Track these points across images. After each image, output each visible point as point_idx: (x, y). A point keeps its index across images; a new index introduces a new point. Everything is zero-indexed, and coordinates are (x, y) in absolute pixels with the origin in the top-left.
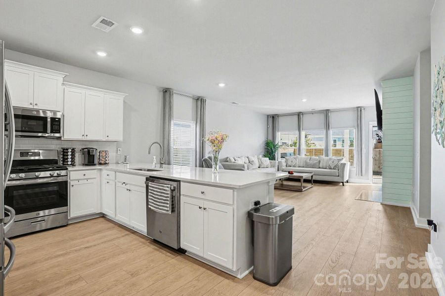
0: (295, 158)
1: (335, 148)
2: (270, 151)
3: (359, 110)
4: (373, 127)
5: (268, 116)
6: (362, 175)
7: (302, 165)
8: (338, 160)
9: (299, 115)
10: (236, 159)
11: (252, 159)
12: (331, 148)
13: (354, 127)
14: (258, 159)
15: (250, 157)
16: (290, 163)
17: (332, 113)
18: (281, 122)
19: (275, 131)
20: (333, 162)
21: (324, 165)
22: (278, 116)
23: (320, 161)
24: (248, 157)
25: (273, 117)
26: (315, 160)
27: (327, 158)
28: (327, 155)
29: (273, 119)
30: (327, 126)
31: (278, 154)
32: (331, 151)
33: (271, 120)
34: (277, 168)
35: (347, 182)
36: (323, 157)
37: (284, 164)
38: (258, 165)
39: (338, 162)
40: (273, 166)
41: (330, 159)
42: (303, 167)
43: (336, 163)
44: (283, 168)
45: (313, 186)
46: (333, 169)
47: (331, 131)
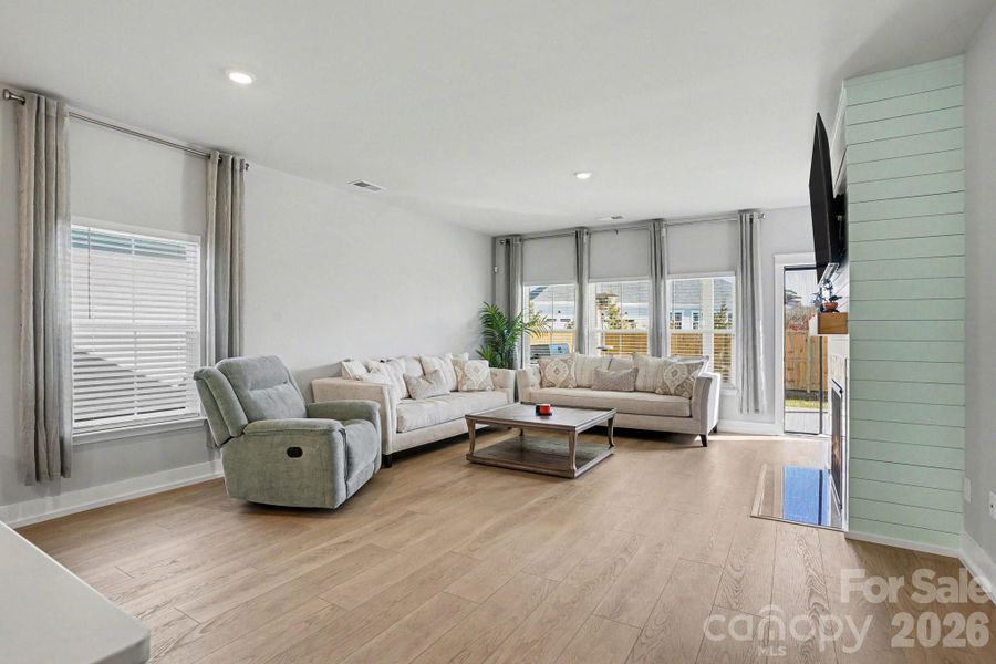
0: (565, 361)
1: (678, 331)
2: (497, 338)
3: (746, 222)
4: (786, 269)
5: (494, 239)
6: (757, 410)
7: (585, 382)
8: (688, 365)
9: (579, 235)
10: (374, 364)
11: (434, 363)
12: (669, 331)
13: (732, 269)
14: (455, 363)
15: (424, 358)
16: (550, 376)
17: (670, 229)
18: (533, 256)
19: (514, 282)
20: (675, 373)
21: (650, 384)
22: (521, 238)
23: (637, 370)
24: (420, 361)
25: (508, 242)
26: (623, 365)
27: (656, 359)
28: (657, 353)
29: (507, 249)
30: (658, 269)
31: (523, 346)
32: (669, 341)
33: (501, 249)
34: (511, 391)
35: (715, 431)
36: (647, 357)
37: (535, 379)
38: (452, 385)
39: (690, 372)
40: (499, 386)
41: (666, 364)
42: (589, 387)
43: (681, 376)
44: (531, 389)
45: (613, 450)
46: (676, 395)
47: (669, 282)
